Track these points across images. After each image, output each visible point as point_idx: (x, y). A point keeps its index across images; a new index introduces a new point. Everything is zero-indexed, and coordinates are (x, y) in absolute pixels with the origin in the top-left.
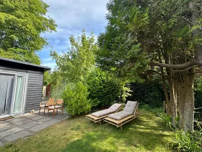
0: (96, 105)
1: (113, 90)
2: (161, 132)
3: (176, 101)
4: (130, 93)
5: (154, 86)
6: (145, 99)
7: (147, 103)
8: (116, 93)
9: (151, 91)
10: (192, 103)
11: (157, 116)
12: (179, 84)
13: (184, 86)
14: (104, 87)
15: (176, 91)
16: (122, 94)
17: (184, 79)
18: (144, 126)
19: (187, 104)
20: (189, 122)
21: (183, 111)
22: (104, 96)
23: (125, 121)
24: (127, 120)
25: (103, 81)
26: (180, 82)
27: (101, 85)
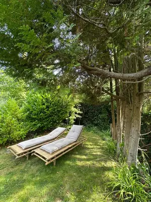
0: (34, 129)
1: (59, 111)
2: (103, 163)
3: (122, 125)
4: (79, 114)
5: (104, 107)
6: (94, 120)
7: (96, 125)
8: (62, 114)
9: (101, 113)
10: (139, 129)
11: (104, 140)
12: (127, 106)
13: (132, 108)
14: (48, 107)
15: (124, 113)
16: (70, 115)
17: (132, 100)
18: (86, 155)
19: (133, 129)
20: (134, 151)
21: (129, 137)
22: (46, 118)
23: (62, 153)
24: (65, 151)
25: (47, 99)
26: (128, 103)
27: (44, 104)
